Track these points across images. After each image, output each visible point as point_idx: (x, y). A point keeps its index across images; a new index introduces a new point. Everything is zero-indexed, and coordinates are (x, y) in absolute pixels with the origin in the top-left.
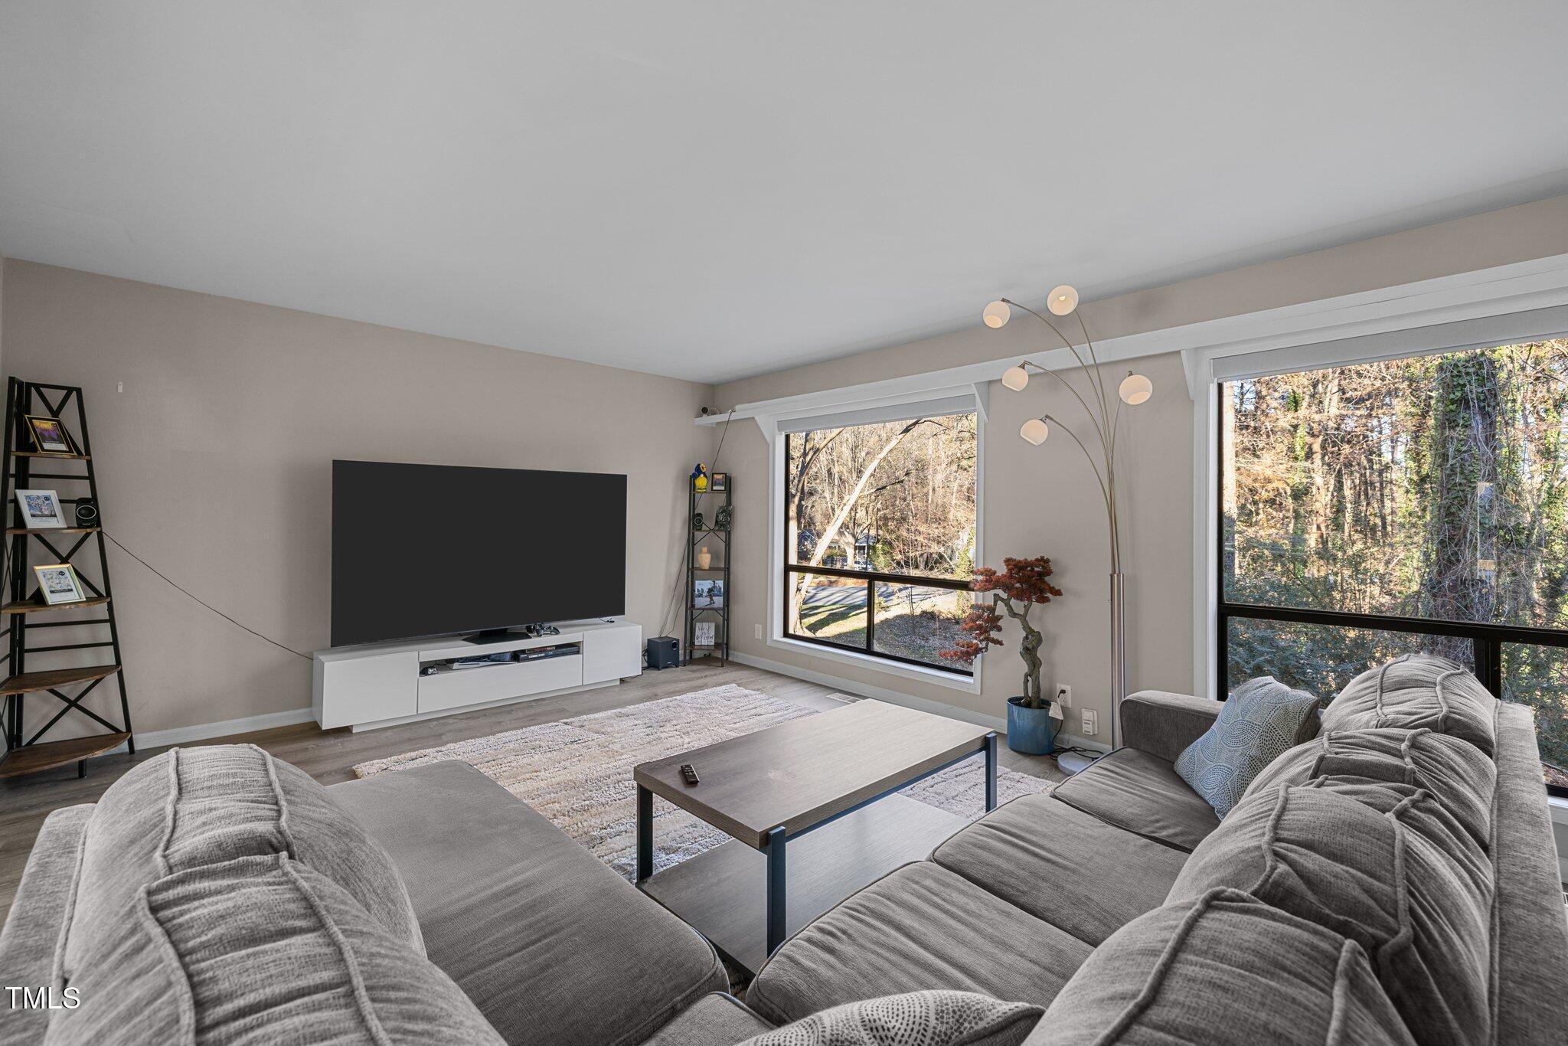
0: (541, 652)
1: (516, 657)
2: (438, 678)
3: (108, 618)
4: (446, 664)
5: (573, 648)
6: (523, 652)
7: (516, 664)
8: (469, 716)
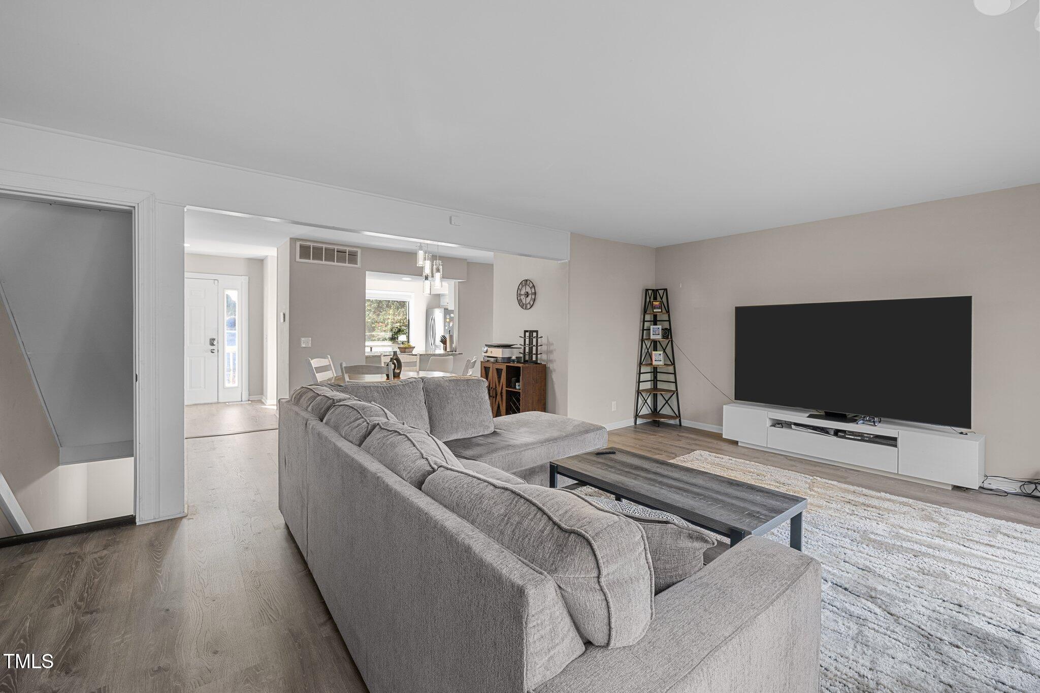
0: (859, 436)
1: (837, 433)
2: (778, 430)
3: (673, 372)
4: (788, 425)
5: (891, 441)
6: (844, 432)
7: (835, 438)
8: (792, 458)
